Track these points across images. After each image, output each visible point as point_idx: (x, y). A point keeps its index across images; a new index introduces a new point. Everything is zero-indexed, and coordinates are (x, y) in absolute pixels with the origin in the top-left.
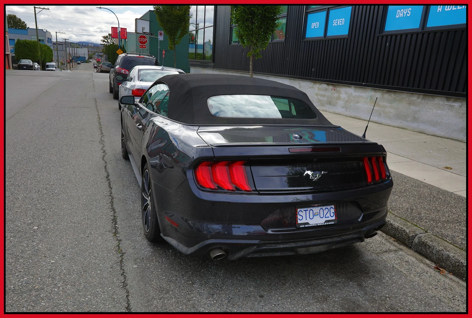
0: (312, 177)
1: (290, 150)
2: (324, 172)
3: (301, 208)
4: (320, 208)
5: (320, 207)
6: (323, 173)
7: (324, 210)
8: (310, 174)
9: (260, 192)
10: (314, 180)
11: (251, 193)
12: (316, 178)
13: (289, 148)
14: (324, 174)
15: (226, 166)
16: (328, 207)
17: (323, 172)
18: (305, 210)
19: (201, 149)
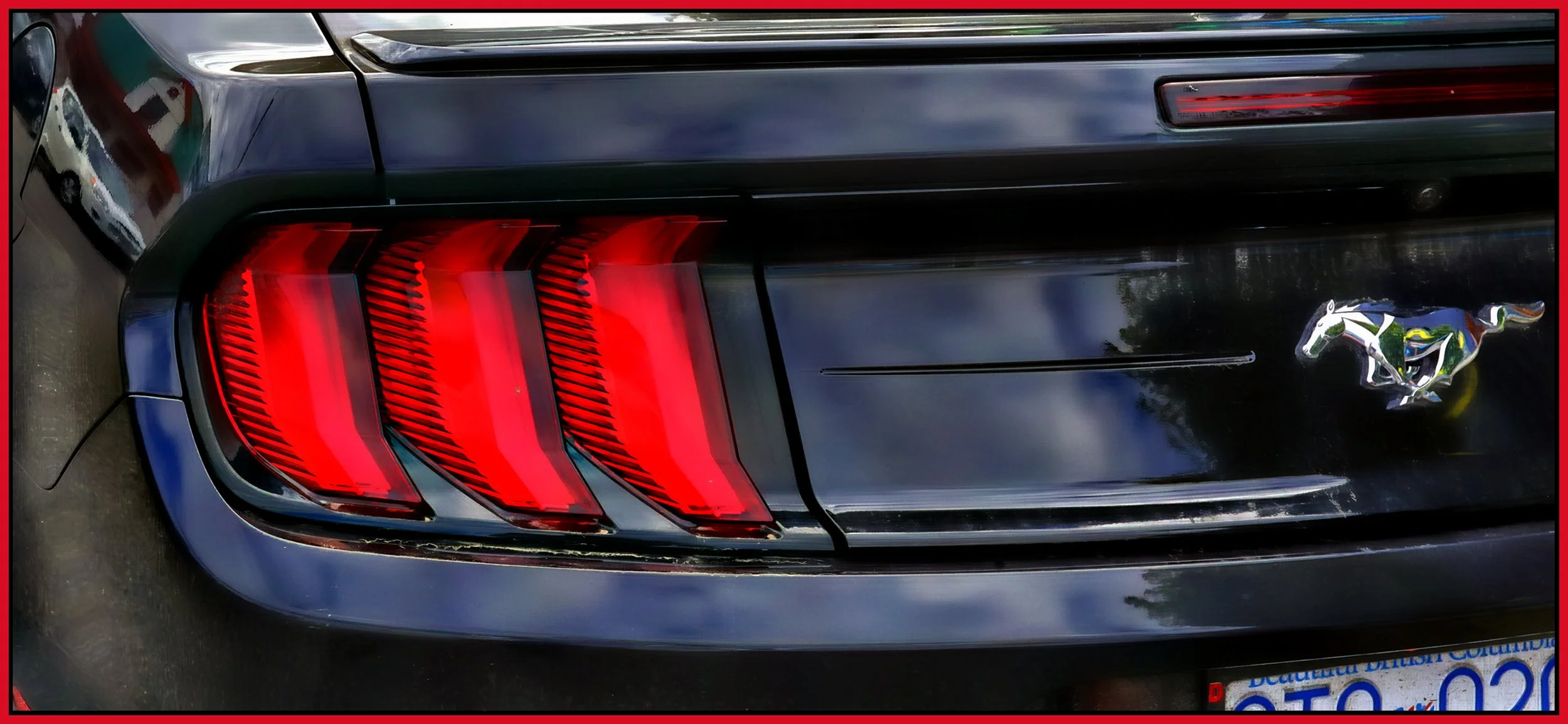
0: (1382, 371)
1: (1170, 98)
2: (1507, 316)
3: (1265, 673)
4: (1447, 662)
5: (1445, 656)
6: (1494, 319)
7: (1487, 679)
8: (1371, 341)
9: (849, 535)
10: (1405, 401)
11: (757, 542)
12: (1425, 380)
13: (1160, 83)
14: (1510, 334)
15: (507, 267)
16: (1522, 656)
17: (1500, 314)
18: (1298, 686)
19: (268, 87)
